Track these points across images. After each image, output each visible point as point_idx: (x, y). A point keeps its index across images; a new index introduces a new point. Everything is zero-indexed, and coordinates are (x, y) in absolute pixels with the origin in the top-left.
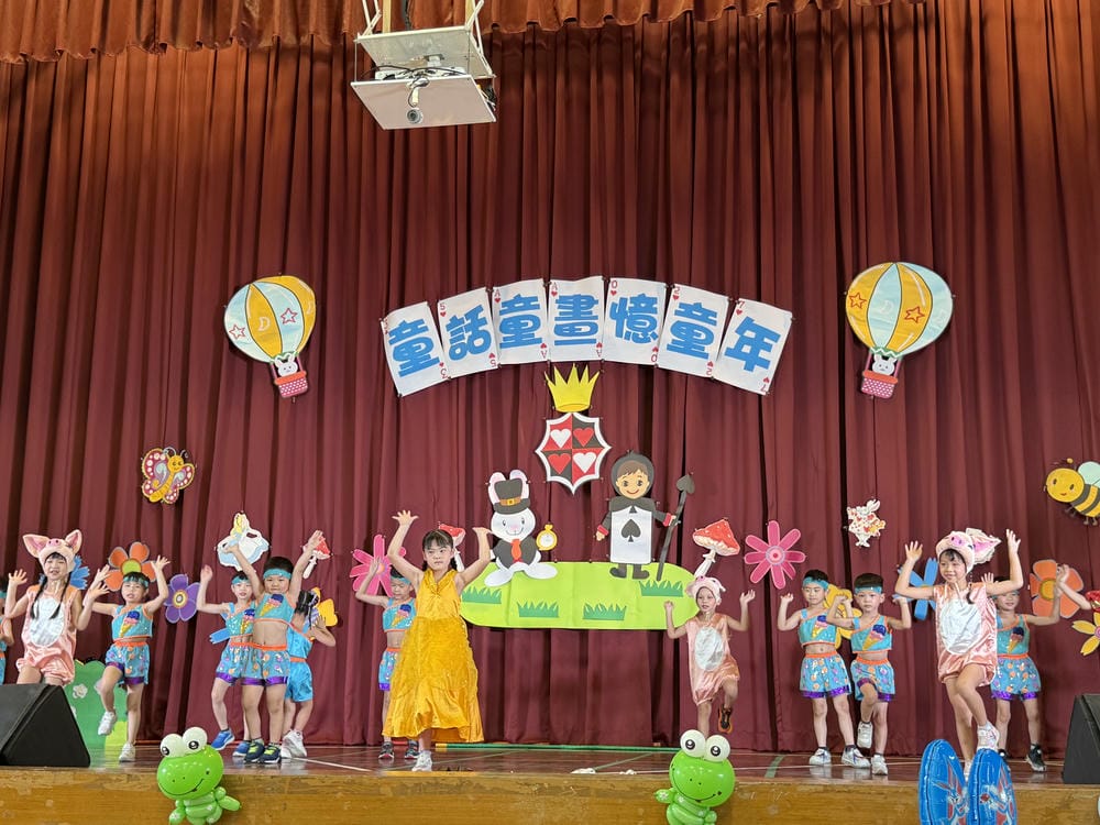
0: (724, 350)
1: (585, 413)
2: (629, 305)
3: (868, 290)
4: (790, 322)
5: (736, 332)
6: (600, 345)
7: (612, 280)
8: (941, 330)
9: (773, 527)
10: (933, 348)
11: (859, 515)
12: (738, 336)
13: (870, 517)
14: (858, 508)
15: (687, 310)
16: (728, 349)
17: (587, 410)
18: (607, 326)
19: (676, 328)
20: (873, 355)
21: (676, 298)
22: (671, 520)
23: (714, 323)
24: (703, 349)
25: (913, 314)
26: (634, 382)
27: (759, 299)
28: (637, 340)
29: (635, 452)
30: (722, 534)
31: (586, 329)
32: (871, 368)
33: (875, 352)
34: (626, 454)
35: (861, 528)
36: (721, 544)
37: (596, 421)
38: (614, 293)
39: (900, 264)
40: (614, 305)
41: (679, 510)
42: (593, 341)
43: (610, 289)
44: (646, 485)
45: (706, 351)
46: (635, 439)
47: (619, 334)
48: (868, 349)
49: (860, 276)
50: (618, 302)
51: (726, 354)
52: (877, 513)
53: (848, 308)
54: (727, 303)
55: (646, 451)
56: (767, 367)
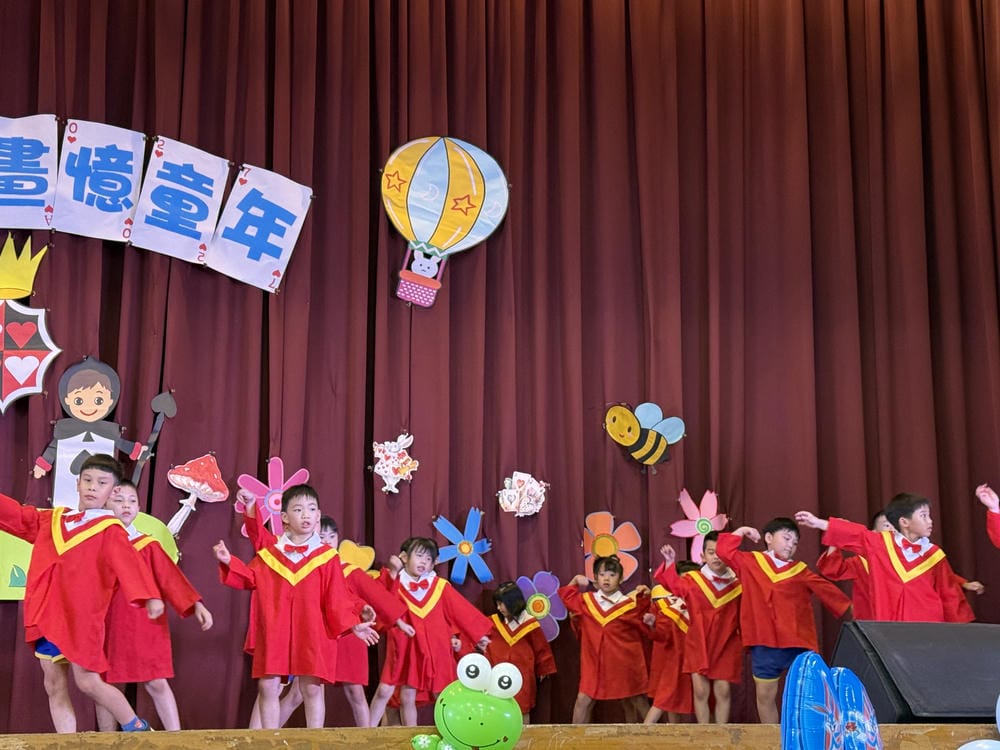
0: (221, 230)
1: (25, 302)
2: (93, 158)
3: (407, 167)
4: (310, 201)
5: (238, 207)
6: (49, 209)
7: (70, 121)
8: (494, 226)
9: (275, 465)
10: (484, 247)
11: (388, 453)
12: (242, 213)
13: (401, 456)
14: (386, 443)
15: (174, 172)
16: (226, 228)
17: (28, 297)
18: (61, 185)
19: (159, 195)
20: (413, 251)
21: (159, 154)
22: (141, 452)
23: (209, 193)
24: (194, 226)
25: (462, 203)
26: (96, 263)
27: (269, 167)
28: (103, 206)
29: (94, 358)
30: (206, 473)
31: (30, 185)
32: (409, 268)
33: (416, 247)
34: (81, 361)
35: (390, 470)
36: (206, 486)
37: (41, 313)
38: (72, 140)
39: (450, 141)
40: (72, 156)
41: (153, 438)
42: (41, 203)
43: (67, 134)
44: (108, 403)
45: (197, 230)
46: (93, 339)
47: (78, 196)
48: (406, 243)
49: (400, 151)
50: (78, 154)
51: (223, 236)
52: (410, 450)
53: (384, 190)
54: (228, 169)
55: (108, 357)
56: (278, 258)
